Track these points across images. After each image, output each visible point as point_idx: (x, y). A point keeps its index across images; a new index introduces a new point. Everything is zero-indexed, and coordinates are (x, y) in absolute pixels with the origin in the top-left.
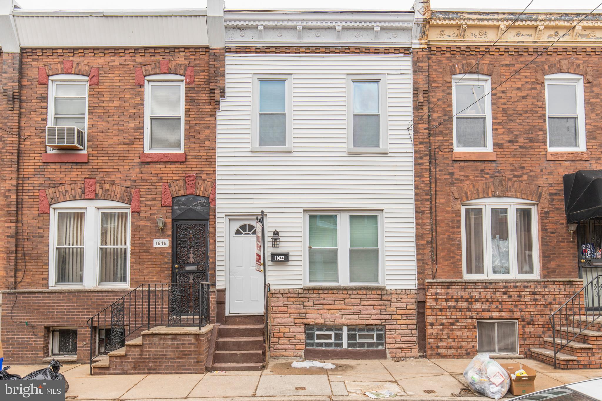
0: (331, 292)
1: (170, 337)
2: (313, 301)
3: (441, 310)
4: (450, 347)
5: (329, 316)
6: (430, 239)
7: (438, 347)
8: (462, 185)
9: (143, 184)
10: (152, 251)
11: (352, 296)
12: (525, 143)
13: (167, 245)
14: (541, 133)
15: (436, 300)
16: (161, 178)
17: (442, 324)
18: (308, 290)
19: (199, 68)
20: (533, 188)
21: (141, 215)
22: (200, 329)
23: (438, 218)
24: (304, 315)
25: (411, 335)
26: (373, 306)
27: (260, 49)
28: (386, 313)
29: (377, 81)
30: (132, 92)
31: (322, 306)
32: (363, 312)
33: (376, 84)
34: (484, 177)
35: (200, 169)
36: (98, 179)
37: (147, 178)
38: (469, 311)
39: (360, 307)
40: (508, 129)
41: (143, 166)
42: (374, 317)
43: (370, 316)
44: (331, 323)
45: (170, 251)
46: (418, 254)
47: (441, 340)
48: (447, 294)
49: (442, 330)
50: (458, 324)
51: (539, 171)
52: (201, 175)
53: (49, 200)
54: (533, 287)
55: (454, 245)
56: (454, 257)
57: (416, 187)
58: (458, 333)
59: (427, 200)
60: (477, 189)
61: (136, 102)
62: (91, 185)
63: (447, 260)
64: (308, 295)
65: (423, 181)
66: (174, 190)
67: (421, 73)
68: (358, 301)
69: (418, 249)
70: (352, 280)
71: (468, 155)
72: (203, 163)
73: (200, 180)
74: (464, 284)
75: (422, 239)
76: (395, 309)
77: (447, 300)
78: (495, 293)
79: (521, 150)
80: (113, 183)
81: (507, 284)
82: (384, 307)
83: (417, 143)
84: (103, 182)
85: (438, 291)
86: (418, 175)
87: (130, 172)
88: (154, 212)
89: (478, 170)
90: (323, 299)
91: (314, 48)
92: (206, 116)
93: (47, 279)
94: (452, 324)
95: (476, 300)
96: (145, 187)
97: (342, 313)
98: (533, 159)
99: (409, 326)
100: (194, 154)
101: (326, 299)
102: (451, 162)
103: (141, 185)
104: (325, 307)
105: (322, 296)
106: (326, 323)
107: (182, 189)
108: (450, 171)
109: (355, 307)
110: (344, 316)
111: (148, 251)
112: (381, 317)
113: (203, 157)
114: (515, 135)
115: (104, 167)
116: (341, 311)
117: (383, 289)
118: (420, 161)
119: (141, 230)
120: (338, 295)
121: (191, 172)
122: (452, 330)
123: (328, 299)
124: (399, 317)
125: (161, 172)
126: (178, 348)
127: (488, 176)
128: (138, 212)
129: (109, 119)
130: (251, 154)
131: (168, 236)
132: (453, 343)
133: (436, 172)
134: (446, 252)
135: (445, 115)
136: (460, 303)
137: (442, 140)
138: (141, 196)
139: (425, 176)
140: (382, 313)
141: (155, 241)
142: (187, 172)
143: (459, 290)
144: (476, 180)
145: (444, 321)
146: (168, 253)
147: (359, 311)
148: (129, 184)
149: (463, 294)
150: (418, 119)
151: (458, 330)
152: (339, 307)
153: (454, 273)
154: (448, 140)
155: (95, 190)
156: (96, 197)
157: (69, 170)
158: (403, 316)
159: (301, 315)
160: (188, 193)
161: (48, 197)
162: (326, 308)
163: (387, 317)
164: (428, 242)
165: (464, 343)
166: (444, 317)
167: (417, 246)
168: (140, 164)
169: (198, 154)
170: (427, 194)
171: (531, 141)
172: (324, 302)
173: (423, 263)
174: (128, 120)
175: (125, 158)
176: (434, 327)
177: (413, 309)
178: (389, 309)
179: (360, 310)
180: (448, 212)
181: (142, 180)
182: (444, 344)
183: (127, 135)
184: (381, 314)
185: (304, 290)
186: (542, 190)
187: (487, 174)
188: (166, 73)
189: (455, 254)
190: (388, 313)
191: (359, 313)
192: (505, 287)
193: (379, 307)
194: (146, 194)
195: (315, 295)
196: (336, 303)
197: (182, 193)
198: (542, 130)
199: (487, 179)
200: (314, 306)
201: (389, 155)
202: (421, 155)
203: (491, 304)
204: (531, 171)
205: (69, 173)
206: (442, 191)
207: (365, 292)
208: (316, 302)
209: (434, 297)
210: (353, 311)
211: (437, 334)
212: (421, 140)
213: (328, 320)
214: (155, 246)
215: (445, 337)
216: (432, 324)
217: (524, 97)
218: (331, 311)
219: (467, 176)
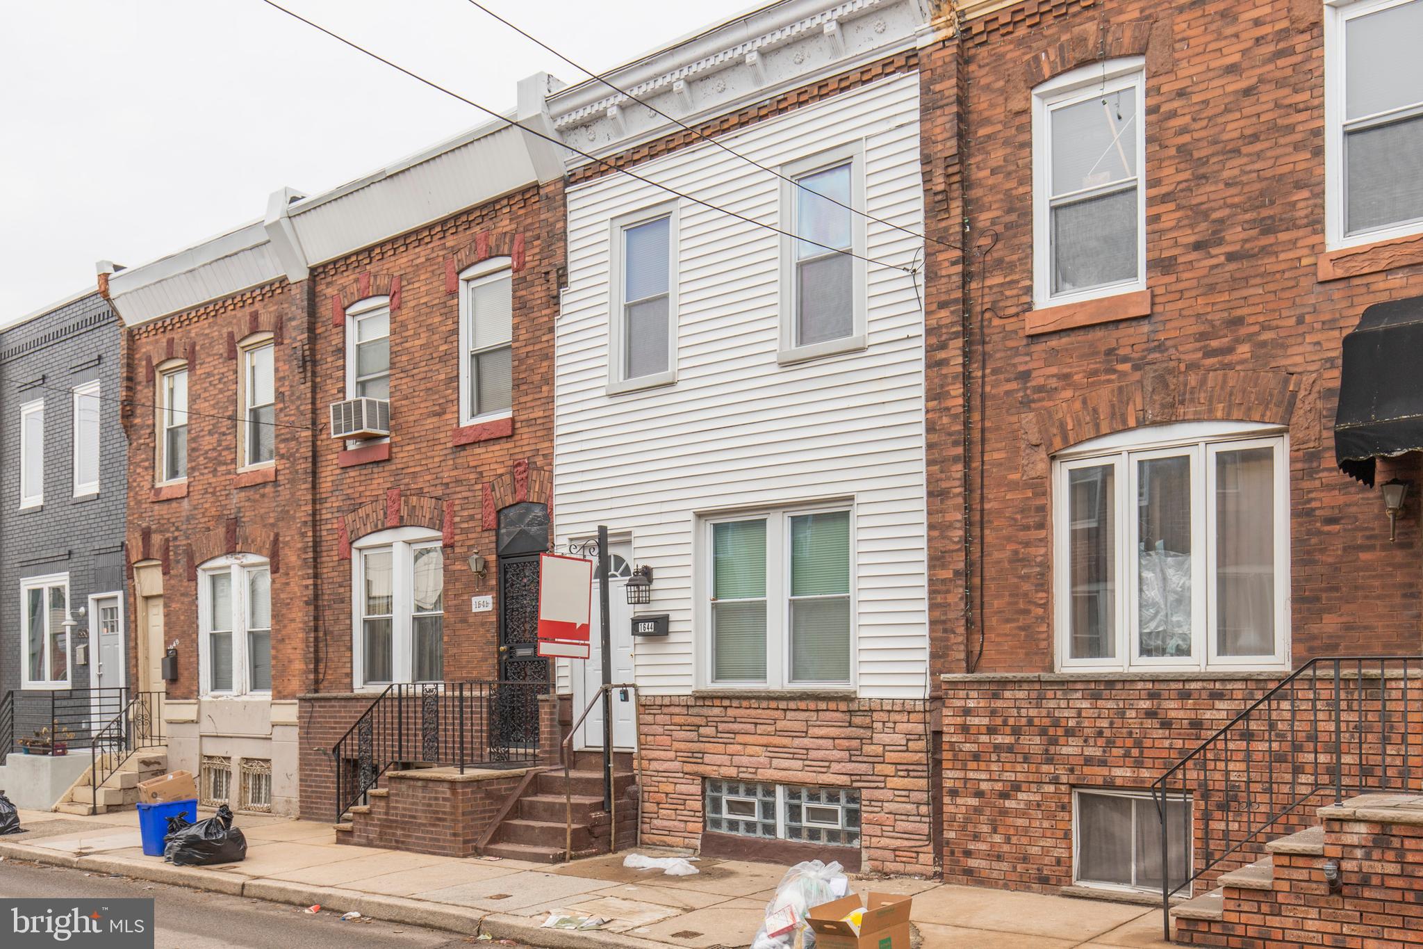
0: (745, 704)
2: (714, 724)
3: (976, 757)
4: (999, 858)
5: (745, 760)
6: (961, 566)
7: (968, 853)
8: (1051, 403)
9: (458, 489)
10: (471, 620)
11: (790, 715)
12: (1246, 241)
13: (490, 608)
14: (1305, 194)
15: (965, 729)
16: (481, 473)
17: (979, 794)
18: (704, 698)
19: (531, 233)
20: (1269, 380)
21: (457, 550)
22: (462, 773)
23: (987, 506)
24: (700, 755)
25: (918, 818)
26: (834, 739)
27: (622, 157)
28: (860, 759)
29: (845, 164)
30: (442, 311)
31: (732, 736)
32: (813, 754)
33: (845, 172)
34: (1115, 371)
35: (533, 447)
36: (402, 487)
37: (463, 477)
38: (1050, 761)
39: (806, 742)
40: (1191, 207)
41: (458, 455)
42: (835, 767)
43: (827, 764)
44: (750, 776)
45: (494, 619)
46: (933, 607)
47: (976, 837)
48: (993, 713)
49: (978, 810)
50: (1021, 796)
51: (1292, 321)
52: (536, 459)
53: (349, 533)
54: (1239, 695)
55: (1026, 578)
56: (1026, 612)
57: (931, 428)
58: (1020, 822)
59: (956, 459)
60: (1095, 411)
61: (448, 328)
62: (394, 502)
63: (1008, 621)
64: (706, 711)
65: (948, 409)
66: (498, 496)
67: (939, 112)
68: (800, 726)
69: (932, 593)
70: (795, 675)
71: (1068, 313)
72: (539, 434)
73: (534, 469)
74: (1037, 686)
75: (943, 567)
76: (880, 749)
77: (991, 730)
78: (1121, 713)
79: (1232, 266)
80: (420, 493)
81: (1157, 686)
82: (855, 743)
83: (934, 307)
84: (408, 493)
85: (971, 704)
86: (935, 394)
87: (440, 469)
88: (472, 542)
89: (1098, 353)
90: (733, 720)
91: (718, 122)
92: (543, 332)
93: (350, 675)
94: (1004, 795)
95: (1070, 732)
96: (460, 496)
97: (771, 754)
98: (1271, 287)
99: (912, 794)
100: (525, 417)
101: (738, 720)
102: (1024, 342)
103: (455, 493)
104: (740, 738)
105: (730, 712)
106: (741, 775)
107: (509, 492)
108: (1021, 368)
109: (797, 742)
110: (775, 762)
111: (464, 621)
112: (850, 767)
113: (539, 421)
114: (1214, 221)
115: (411, 464)
116: (769, 749)
117: (848, 698)
118: (942, 355)
119: (457, 580)
120: (760, 711)
121: (520, 456)
122: (1004, 812)
123: (743, 720)
124: (890, 770)
125: (480, 463)
126: (430, 805)
127: (1126, 367)
128: (452, 546)
129: (415, 371)
130: (607, 401)
131: (492, 589)
132: (1006, 848)
133: (983, 376)
134: (1007, 599)
135: (1010, 211)
136: (1024, 740)
137: (1002, 285)
138: (454, 514)
139: (953, 393)
140: (853, 758)
141: (475, 600)
142: (516, 457)
143: (1024, 704)
144: (1093, 384)
145: (984, 786)
146: (491, 623)
147: (805, 752)
148: (440, 493)
149: (1033, 713)
150: (935, 239)
151: (1019, 814)
152: (764, 740)
153: (1027, 654)
154: (1017, 282)
155: (398, 511)
156: (400, 524)
157: (369, 477)
158: (899, 767)
159: (695, 755)
160: (517, 499)
161: (348, 529)
162: (740, 741)
163: (863, 768)
164: (957, 573)
165: (1035, 850)
166: (984, 776)
167: (929, 586)
168: (455, 450)
169: (532, 416)
170: (955, 444)
171: (1266, 231)
172: (735, 727)
173: (945, 631)
174: (437, 367)
175: (435, 442)
176: (959, 801)
177: (918, 753)
178: (868, 749)
179: (807, 749)
180: (1013, 486)
181: (457, 481)
182: (983, 846)
183: (437, 396)
184: (850, 761)
185: (697, 698)
186: (1298, 384)
187: (1125, 359)
188: (485, 259)
189: (1030, 602)
190: (865, 759)
191: (805, 757)
192: (1153, 696)
193: (846, 743)
194: (463, 509)
195: (716, 711)
196: (760, 729)
197: (509, 500)
198: (1306, 186)
199: (1123, 375)
200: (719, 735)
201: (870, 352)
202: (944, 337)
203: (1110, 743)
204: (1265, 327)
205: (369, 482)
206: (998, 428)
207: (812, 705)
208: (721, 727)
209: (959, 720)
210: (791, 750)
211: (967, 821)
212: (944, 298)
213: (745, 769)
214: (474, 610)
215: (985, 828)
216: (954, 793)
217: (1247, 92)
218: (750, 750)
219: (1066, 377)
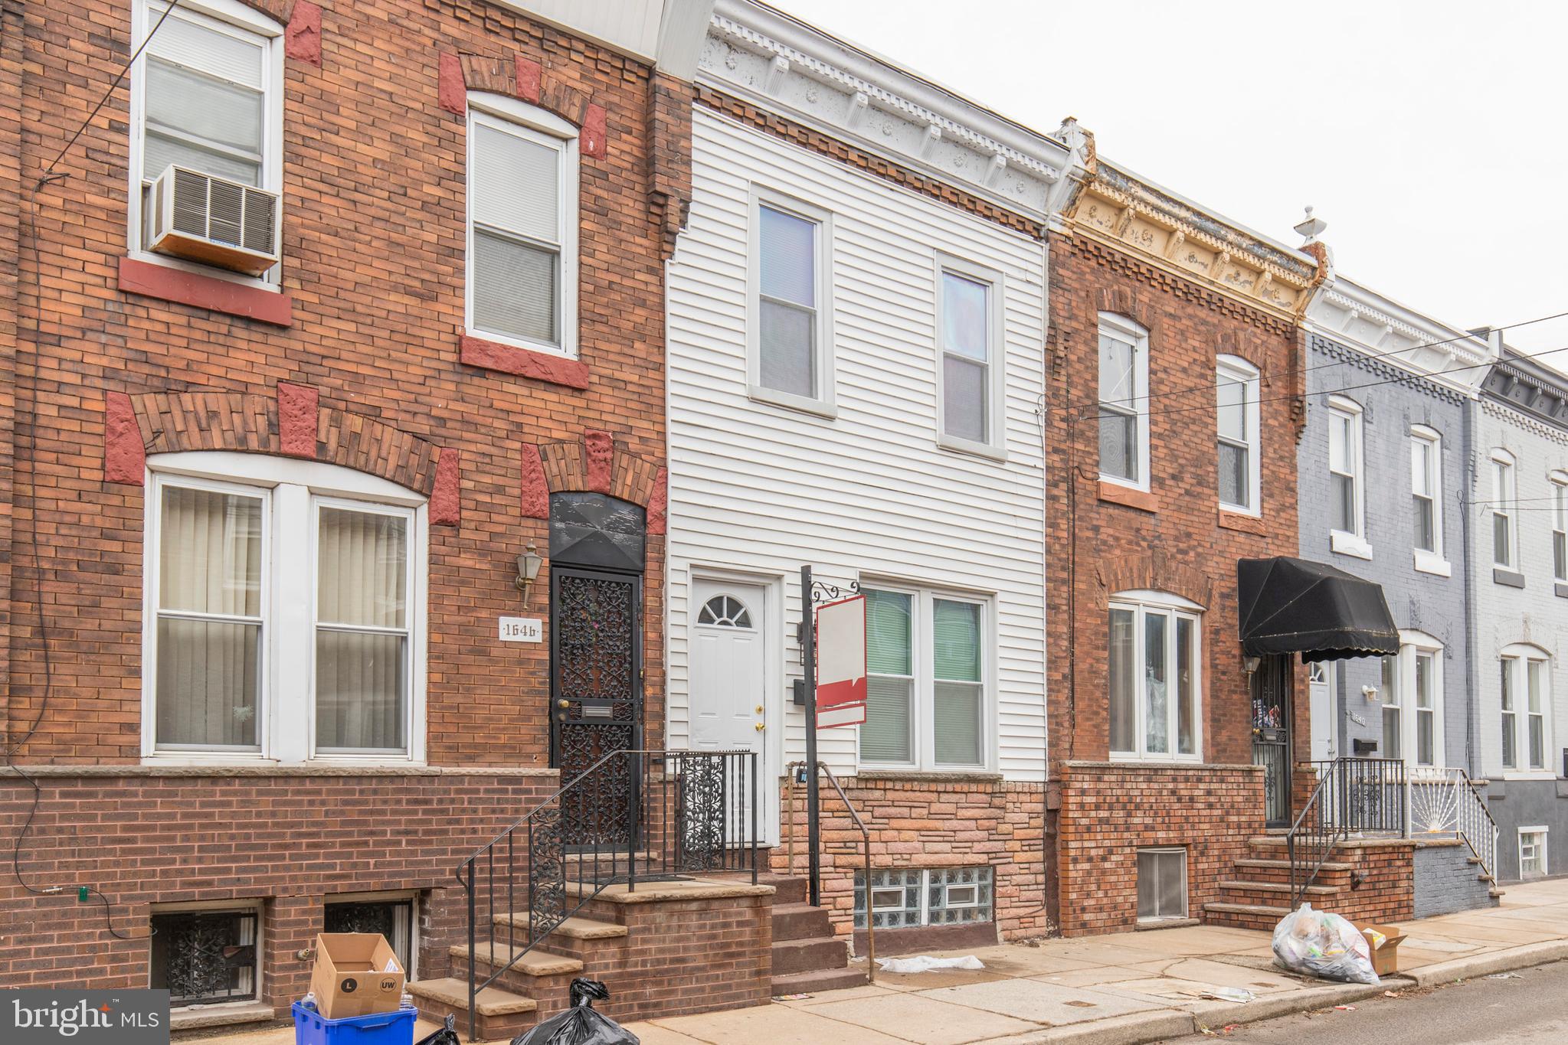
0: (908, 786)
1: (694, 906)
2: (871, 809)
3: (1089, 829)
4: (1101, 910)
5: (900, 847)
6: (1067, 671)
7: (1083, 910)
8: (1109, 556)
9: (467, 435)
10: (495, 652)
11: (944, 797)
12: (1192, 485)
13: (538, 638)
14: (1211, 469)
15: (1082, 806)
16: (520, 425)
17: (1090, 860)
18: (867, 780)
19: (617, 118)
20: (1202, 580)
21: (464, 534)
23: (1076, 625)
24: (854, 845)
25: (1035, 887)
26: (976, 819)
27: (764, 117)
28: (996, 837)
29: (983, 284)
30: (430, 128)
31: (886, 821)
32: (960, 836)
33: (979, 291)
34: (1140, 546)
35: (622, 420)
36: (324, 391)
37: (479, 419)
38: (1128, 830)
39: (955, 824)
40: (1172, 450)
41: (467, 379)
42: (977, 847)
43: (970, 844)
44: (904, 863)
45: (546, 656)
46: (1050, 702)
47: (1088, 895)
48: (1098, 793)
49: (1089, 873)
50: (1114, 858)
51: (1208, 545)
52: (627, 438)
53: (147, 435)
54: (1207, 780)
55: (1097, 686)
56: (1097, 713)
57: (1048, 551)
58: (1113, 878)
59: (1064, 582)
60: (1131, 569)
61: (444, 164)
62: (304, 410)
63: (1088, 719)
64: (865, 795)
65: (1059, 538)
66: (555, 470)
67: (1060, 292)
68: (951, 808)
69: (1050, 690)
70: (939, 758)
71: (1121, 492)
72: (630, 405)
73: (623, 452)
74: (1121, 772)
75: (1056, 669)
76: (1010, 827)
77: (1098, 807)
78: (1160, 791)
79: (1187, 498)
80: (373, 414)
81: (1177, 773)
82: (993, 823)
83: (1050, 449)
84: (342, 405)
85: (1086, 786)
86: (1051, 523)
87: (427, 390)
88: (500, 529)
89: (1131, 528)
90: (890, 803)
91: (876, 161)
92: (637, 266)
93: (134, 728)
94: (1104, 859)
95: (1138, 807)
96: (473, 448)
97: (925, 839)
98: (1201, 520)
99: (1033, 866)
100: (608, 372)
101: (896, 804)
102: (1096, 503)
103: (461, 439)
104: (895, 823)
105: (890, 795)
106: (896, 863)
107: (577, 470)
108: (1095, 522)
109: (948, 824)
110: (929, 847)
111: (483, 652)
112: (988, 847)
113: (630, 387)
114: (1180, 465)
115: (344, 355)
116: (923, 833)
117: (994, 780)
118: (1055, 492)
119: (463, 583)
120: (918, 794)
121: (600, 426)
122: (1104, 872)
123: (901, 804)
124: (1017, 845)
125: (518, 408)
126: (714, 937)
127: (1144, 544)
128: (454, 525)
129: (357, 196)
130: (746, 405)
131: (541, 610)
132: (1105, 901)
133: (1074, 520)
134: (1087, 702)
135: (1088, 396)
136: (1115, 814)
137: (1084, 451)
138: (462, 475)
139: (1062, 526)
140: (991, 837)
141: (504, 621)
142: (591, 424)
143: (1114, 785)
144: (1130, 550)
145: (1093, 852)
146: (539, 662)
147: (952, 834)
148: (426, 430)
149: (1119, 792)
150: (1053, 395)
151: (1114, 872)
152: (918, 824)
153: (1098, 747)
154: (1092, 454)
155: (317, 430)
156: (320, 455)
157: (221, 340)
158: (1024, 843)
159: (848, 844)
160: (592, 486)
161: (142, 423)
162: (895, 826)
163: (999, 845)
164: (1064, 676)
165: (1120, 899)
166: (1093, 844)
167: (1048, 684)
168: (459, 369)
169: (617, 375)
170: (1063, 569)
171: (1199, 484)
172: (892, 811)
173: (1057, 724)
174: (420, 215)
175: (411, 341)
176: (1079, 866)
177: (1037, 830)
178: (1003, 828)
179: (955, 831)
180: (1091, 613)
181: (463, 421)
182: (1092, 902)
183: (416, 264)
184: (989, 840)
185: (859, 779)
186: (1212, 585)
187: (1144, 539)
188: (531, 102)
189: (1100, 706)
190: (1001, 837)
191: (952, 839)
192: (1175, 780)
193: (986, 823)
194: (478, 471)
195: (878, 794)
196: (915, 812)
197: (576, 483)
198: (1212, 464)
199: (1143, 549)
200: (874, 821)
201: (1007, 466)
202: (1056, 478)
203: (1156, 815)
204: (1199, 545)
205: (221, 350)
206: (1082, 565)
207: (966, 788)
208: (878, 812)
209: (1078, 799)
210: (943, 833)
211: (1084, 882)
212: (1056, 445)
213: (899, 856)
214: (503, 636)
215: (1093, 887)
216: (1075, 861)
217: (1191, 390)
218: (906, 835)
219: (1117, 539)
